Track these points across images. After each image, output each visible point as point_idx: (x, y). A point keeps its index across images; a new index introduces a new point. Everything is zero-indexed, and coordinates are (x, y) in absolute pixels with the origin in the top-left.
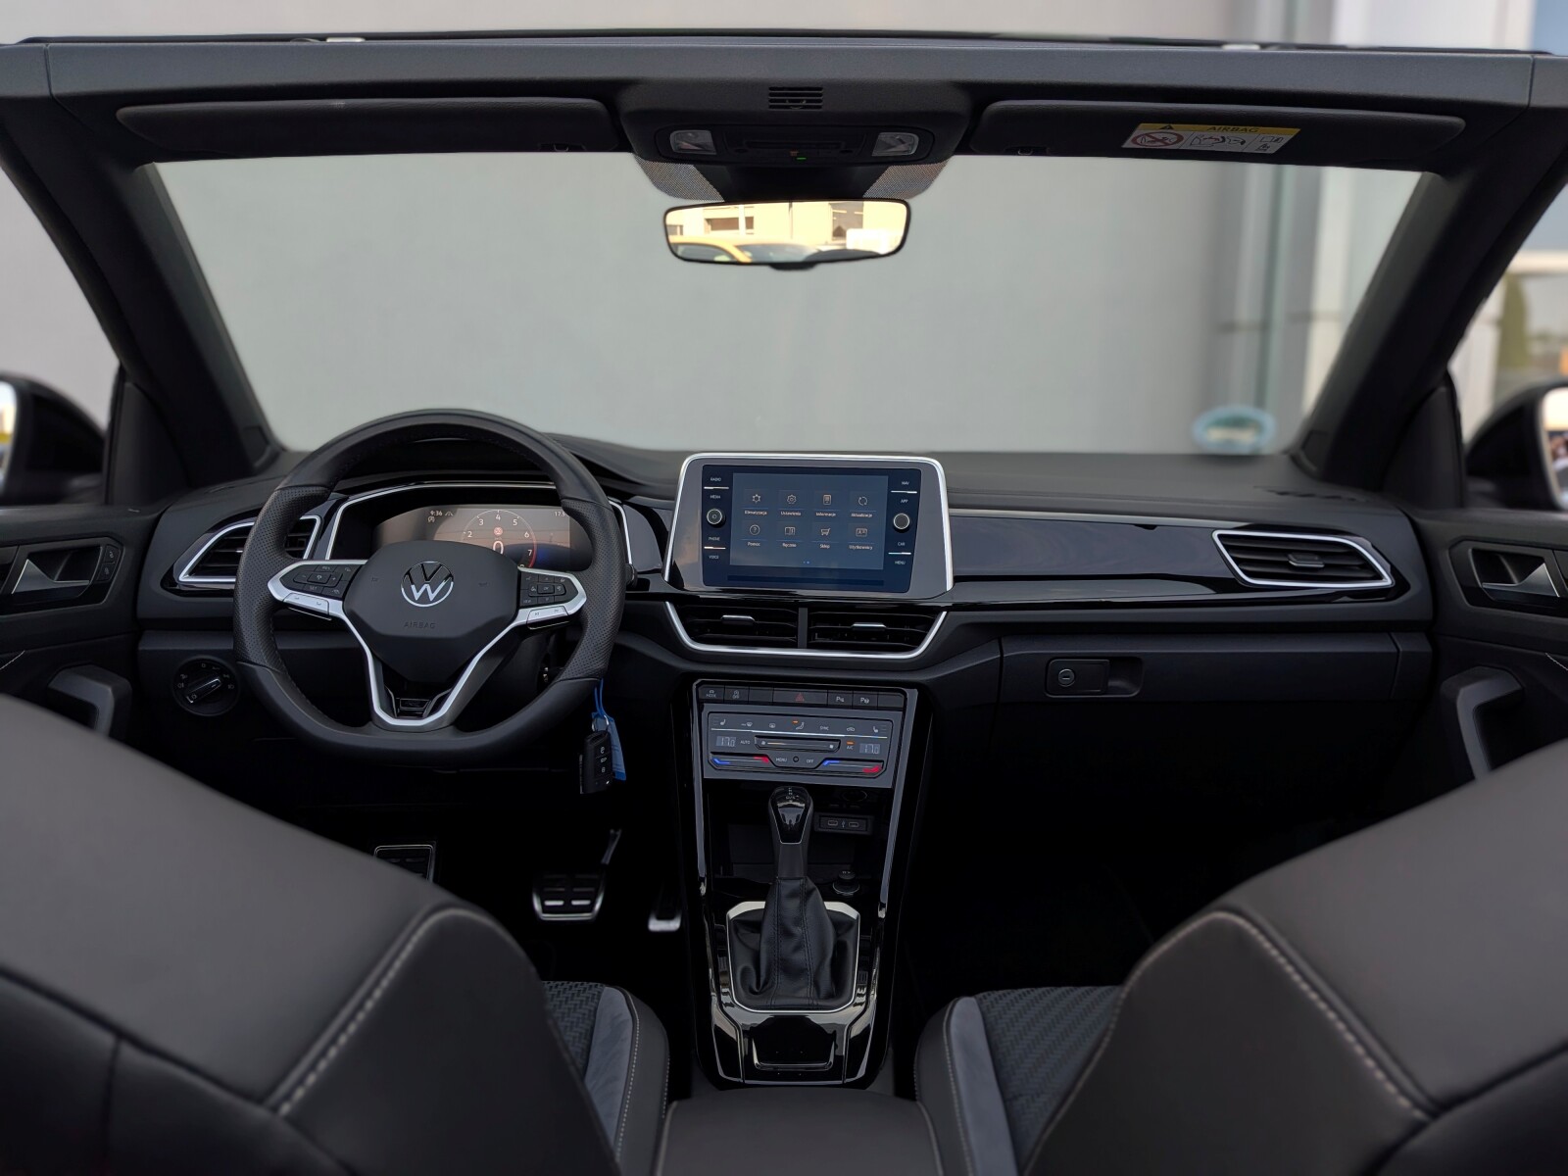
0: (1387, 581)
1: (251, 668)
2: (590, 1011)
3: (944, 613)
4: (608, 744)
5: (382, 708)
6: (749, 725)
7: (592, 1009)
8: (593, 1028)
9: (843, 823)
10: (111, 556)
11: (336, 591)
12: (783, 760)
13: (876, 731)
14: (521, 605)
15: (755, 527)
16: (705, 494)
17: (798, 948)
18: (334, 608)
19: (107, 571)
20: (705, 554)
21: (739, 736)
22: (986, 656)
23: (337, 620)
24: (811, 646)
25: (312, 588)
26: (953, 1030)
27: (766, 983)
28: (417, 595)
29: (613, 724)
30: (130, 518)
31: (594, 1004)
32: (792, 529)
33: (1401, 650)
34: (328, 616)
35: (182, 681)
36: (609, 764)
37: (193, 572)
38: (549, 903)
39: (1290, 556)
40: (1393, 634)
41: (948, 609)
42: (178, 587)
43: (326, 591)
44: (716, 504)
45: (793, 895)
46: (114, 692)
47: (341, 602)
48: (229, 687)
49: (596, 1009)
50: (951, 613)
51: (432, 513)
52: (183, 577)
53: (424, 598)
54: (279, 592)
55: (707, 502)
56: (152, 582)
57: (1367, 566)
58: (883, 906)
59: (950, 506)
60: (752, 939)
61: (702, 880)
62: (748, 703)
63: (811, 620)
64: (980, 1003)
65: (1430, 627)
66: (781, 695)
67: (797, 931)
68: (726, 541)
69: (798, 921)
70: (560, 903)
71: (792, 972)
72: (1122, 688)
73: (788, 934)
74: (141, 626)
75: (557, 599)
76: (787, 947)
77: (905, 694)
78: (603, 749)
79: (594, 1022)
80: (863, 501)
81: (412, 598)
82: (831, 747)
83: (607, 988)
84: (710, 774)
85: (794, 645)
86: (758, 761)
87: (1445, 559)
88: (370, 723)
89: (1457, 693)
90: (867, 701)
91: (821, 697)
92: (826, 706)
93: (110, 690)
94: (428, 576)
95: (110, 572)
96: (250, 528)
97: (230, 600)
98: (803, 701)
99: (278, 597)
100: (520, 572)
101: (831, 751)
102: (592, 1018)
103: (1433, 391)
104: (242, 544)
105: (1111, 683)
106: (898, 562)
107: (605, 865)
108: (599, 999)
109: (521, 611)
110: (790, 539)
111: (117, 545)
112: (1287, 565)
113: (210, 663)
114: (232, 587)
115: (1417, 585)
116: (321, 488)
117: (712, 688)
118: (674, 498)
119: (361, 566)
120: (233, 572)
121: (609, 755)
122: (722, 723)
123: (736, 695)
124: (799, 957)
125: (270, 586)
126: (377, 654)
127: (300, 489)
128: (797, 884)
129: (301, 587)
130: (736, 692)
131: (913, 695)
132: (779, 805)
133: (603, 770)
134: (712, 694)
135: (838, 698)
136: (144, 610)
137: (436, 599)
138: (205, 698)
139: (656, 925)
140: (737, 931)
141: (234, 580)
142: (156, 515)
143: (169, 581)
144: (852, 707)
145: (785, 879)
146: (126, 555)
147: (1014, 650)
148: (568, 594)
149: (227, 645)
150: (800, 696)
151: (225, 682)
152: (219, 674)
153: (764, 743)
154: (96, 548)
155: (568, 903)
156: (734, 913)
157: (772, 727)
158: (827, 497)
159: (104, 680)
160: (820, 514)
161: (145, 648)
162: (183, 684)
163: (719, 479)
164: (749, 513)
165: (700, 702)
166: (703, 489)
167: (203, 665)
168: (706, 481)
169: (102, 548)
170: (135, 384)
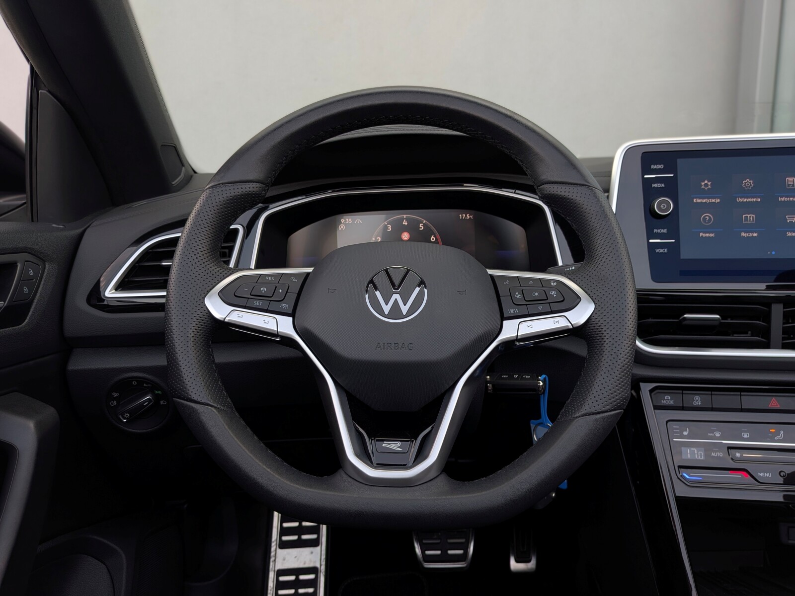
1: (191, 407)
5: (357, 455)
6: (718, 435)
10: (31, 273)
11: (285, 306)
12: (767, 475)
14: (506, 315)
15: (708, 216)
16: (647, 183)
18: (284, 325)
19: (26, 290)
20: (651, 247)
21: (708, 448)
23: (288, 341)
24: (785, 347)
25: (257, 303)
28: (387, 309)
30: (53, 234)
32: (751, 217)
34: (276, 335)
35: (114, 399)
37: (120, 287)
38: (428, 552)
42: (105, 303)
43: (271, 306)
44: (661, 193)
46: (38, 426)
47: (291, 319)
48: (162, 403)
51: (343, 221)
52: (110, 293)
53: (395, 312)
54: (219, 309)
55: (649, 193)
56: (78, 299)
62: (712, 409)
63: (787, 317)
66: (749, 400)
68: (674, 232)
70: (439, 552)
74: (69, 345)
75: (555, 307)
81: (380, 311)
84: (683, 491)
85: (766, 346)
86: (738, 476)
88: (341, 469)
93: (31, 425)
94: (397, 283)
95: (30, 290)
96: (177, 239)
97: (162, 314)
98: (778, 407)
99: (218, 315)
100: (492, 277)
104: (170, 255)
109: (507, 322)
110: (749, 228)
111: (35, 261)
113: (141, 381)
114: (163, 301)
116: (258, 185)
117: (669, 394)
119: (308, 274)
120: (163, 285)
122: (685, 433)
123: (697, 401)
125: (207, 302)
126: (339, 382)
127: (236, 186)
129: (242, 302)
130: (697, 398)
134: (668, 400)
136: (72, 328)
137: (410, 312)
138: (138, 415)
139: (514, 565)
141: (165, 294)
142: (81, 230)
143: (95, 296)
146: (50, 271)
148: (568, 302)
149: (158, 360)
150: (774, 402)
151: (157, 398)
152: (151, 391)
153: (738, 455)
154: (12, 266)
155: (444, 552)
157: (746, 436)
158: (791, 181)
159: (26, 413)
160: (783, 199)
161: (75, 368)
162: (115, 403)
163: (661, 166)
164: (699, 201)
165: (656, 407)
166: (643, 178)
167: (135, 383)
168: (646, 169)
169: (19, 265)
170: (49, 92)
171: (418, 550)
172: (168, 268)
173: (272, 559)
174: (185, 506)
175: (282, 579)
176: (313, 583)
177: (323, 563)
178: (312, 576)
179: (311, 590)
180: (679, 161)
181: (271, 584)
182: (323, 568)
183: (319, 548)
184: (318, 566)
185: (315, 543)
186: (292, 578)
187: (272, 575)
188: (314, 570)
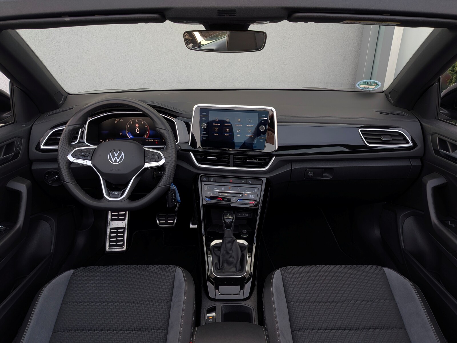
0: (411, 144)
1: (66, 184)
2: (173, 276)
3: (275, 157)
4: (175, 193)
5: (106, 195)
6: (216, 189)
7: (174, 275)
8: (174, 281)
9: (244, 215)
10: (19, 143)
11: (88, 158)
13: (254, 191)
14: (145, 162)
15: (217, 129)
16: (201, 118)
17: (231, 257)
18: (89, 163)
19: (18, 149)
20: (201, 137)
21: (213, 192)
22: (287, 168)
23: (90, 167)
24: (234, 166)
25: (81, 157)
26: (274, 285)
27: (222, 266)
28: (113, 160)
29: (176, 188)
30: (23, 128)
31: (174, 274)
32: (228, 130)
33: (412, 165)
34: (87, 165)
35: (46, 177)
36: (175, 199)
37: (45, 144)
38: (161, 222)
39: (382, 136)
40: (410, 159)
41: (276, 156)
42: (41, 150)
43: (85, 158)
44: (204, 121)
45: (229, 242)
46: (26, 186)
47: (90, 161)
49: (175, 275)
50: (277, 157)
51: (116, 120)
52: (42, 147)
55: (201, 121)
56: (33, 149)
57: (405, 139)
58: (255, 244)
59: (277, 122)
60: (218, 253)
61: (204, 235)
62: (215, 182)
63: (234, 158)
64: (281, 272)
65: (422, 158)
66: (225, 180)
67: (231, 252)
68: (207, 133)
69: (231, 249)
70: (164, 222)
71: (229, 263)
72: (328, 176)
73: (228, 253)
74: (31, 162)
75: (156, 160)
76: (228, 256)
77: (262, 180)
78: (173, 195)
79: (174, 279)
80: (250, 121)
81: (112, 161)
82: (240, 195)
83: (178, 268)
84: (205, 203)
85: (229, 166)
87: (429, 138)
88: (103, 198)
89: (427, 182)
90: (251, 182)
91: (237, 181)
92: (239, 183)
93: (25, 186)
95: (19, 149)
96: (63, 130)
98: (232, 182)
99: (71, 160)
100: (144, 150)
101: (240, 197)
102: (174, 278)
103: (434, 84)
104: (60, 135)
105: (324, 174)
106: (261, 141)
107: (176, 211)
108: (175, 272)
109: (145, 163)
110: (227, 133)
111: (19, 139)
112: (380, 139)
114: (57, 149)
115: (420, 146)
116: (80, 125)
117: (205, 178)
118: (191, 118)
119: (96, 148)
120: (57, 144)
121: (175, 196)
122: (208, 188)
123: (212, 180)
124: (231, 259)
125: (68, 157)
126: (103, 178)
128: (230, 239)
129: (78, 157)
130: (212, 179)
131: (264, 180)
132: (225, 218)
133: (174, 200)
134: (205, 179)
135: (242, 181)
136: (32, 157)
137: (119, 162)
139: (191, 226)
140: (213, 249)
141: (58, 147)
142: (31, 125)
143: (38, 148)
144: (247, 184)
145: (227, 238)
146: (23, 141)
147: (295, 166)
148: (159, 159)
151: (58, 178)
152: (57, 175)
153: (221, 194)
154: (13, 142)
155: (167, 222)
156: (213, 244)
157: (223, 189)
158: (239, 120)
159: (23, 182)
160: (237, 125)
161: (34, 168)
162: (47, 178)
163: (205, 113)
164: (215, 124)
165: (201, 181)
166: (200, 116)
167: (52, 172)
168: (201, 114)
169: (15, 142)
170: (16, 87)
171: (158, 222)
172: (59, 139)
173: (108, 224)
174: (74, 207)
175: (112, 231)
176: (123, 232)
177: (127, 226)
178: (123, 230)
179: (122, 234)
180: (210, 112)
181: (108, 233)
182: (126, 227)
183: (125, 221)
184: (125, 227)
185: (124, 219)
186: (116, 230)
187: (108, 230)
188: (123, 228)
